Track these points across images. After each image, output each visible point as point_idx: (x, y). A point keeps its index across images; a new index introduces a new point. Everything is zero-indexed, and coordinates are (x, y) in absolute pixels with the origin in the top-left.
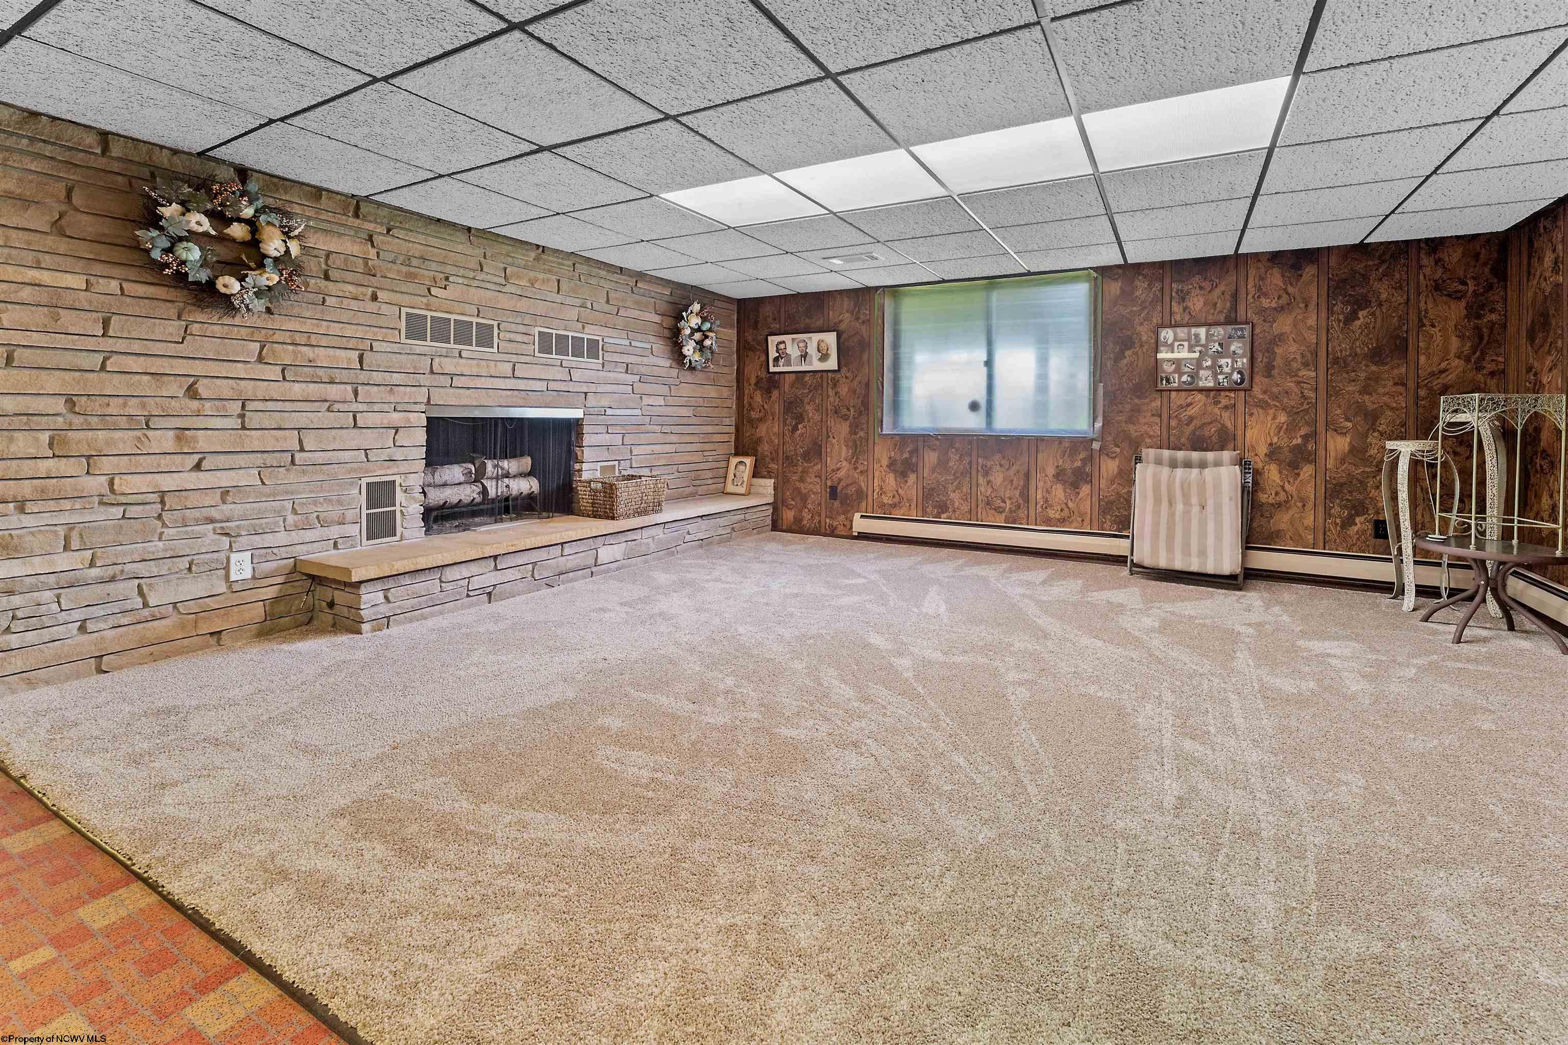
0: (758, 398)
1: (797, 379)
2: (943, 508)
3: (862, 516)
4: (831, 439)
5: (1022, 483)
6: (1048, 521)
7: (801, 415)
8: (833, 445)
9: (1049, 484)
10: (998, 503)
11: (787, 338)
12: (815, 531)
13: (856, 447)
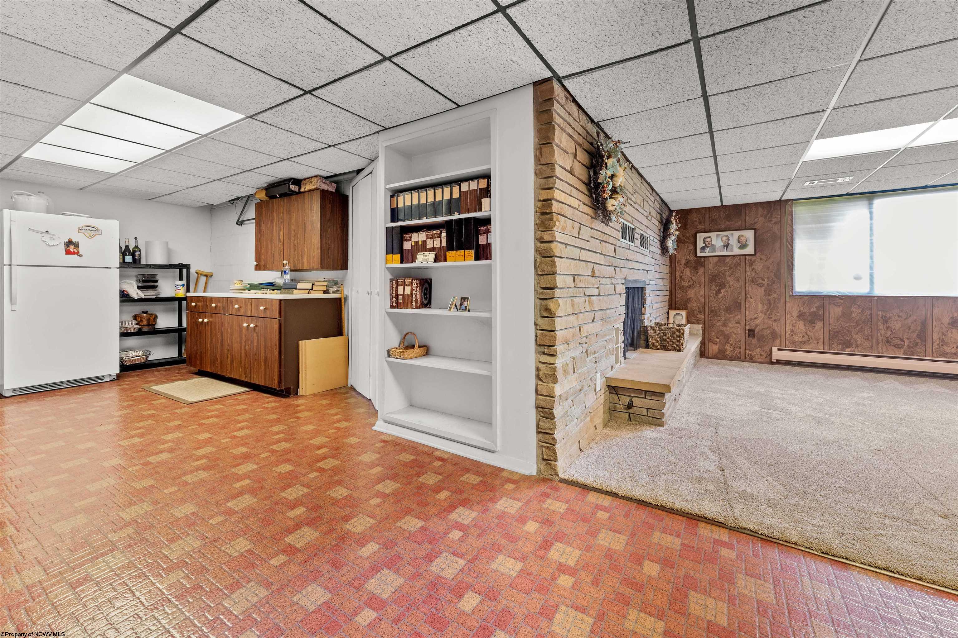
0: (687, 272)
1: (719, 261)
2: (847, 344)
3: (779, 349)
4: (749, 299)
5: (919, 328)
6: (944, 354)
7: (724, 283)
8: (751, 303)
9: (945, 330)
10: (897, 341)
12: (737, 358)
13: (770, 304)
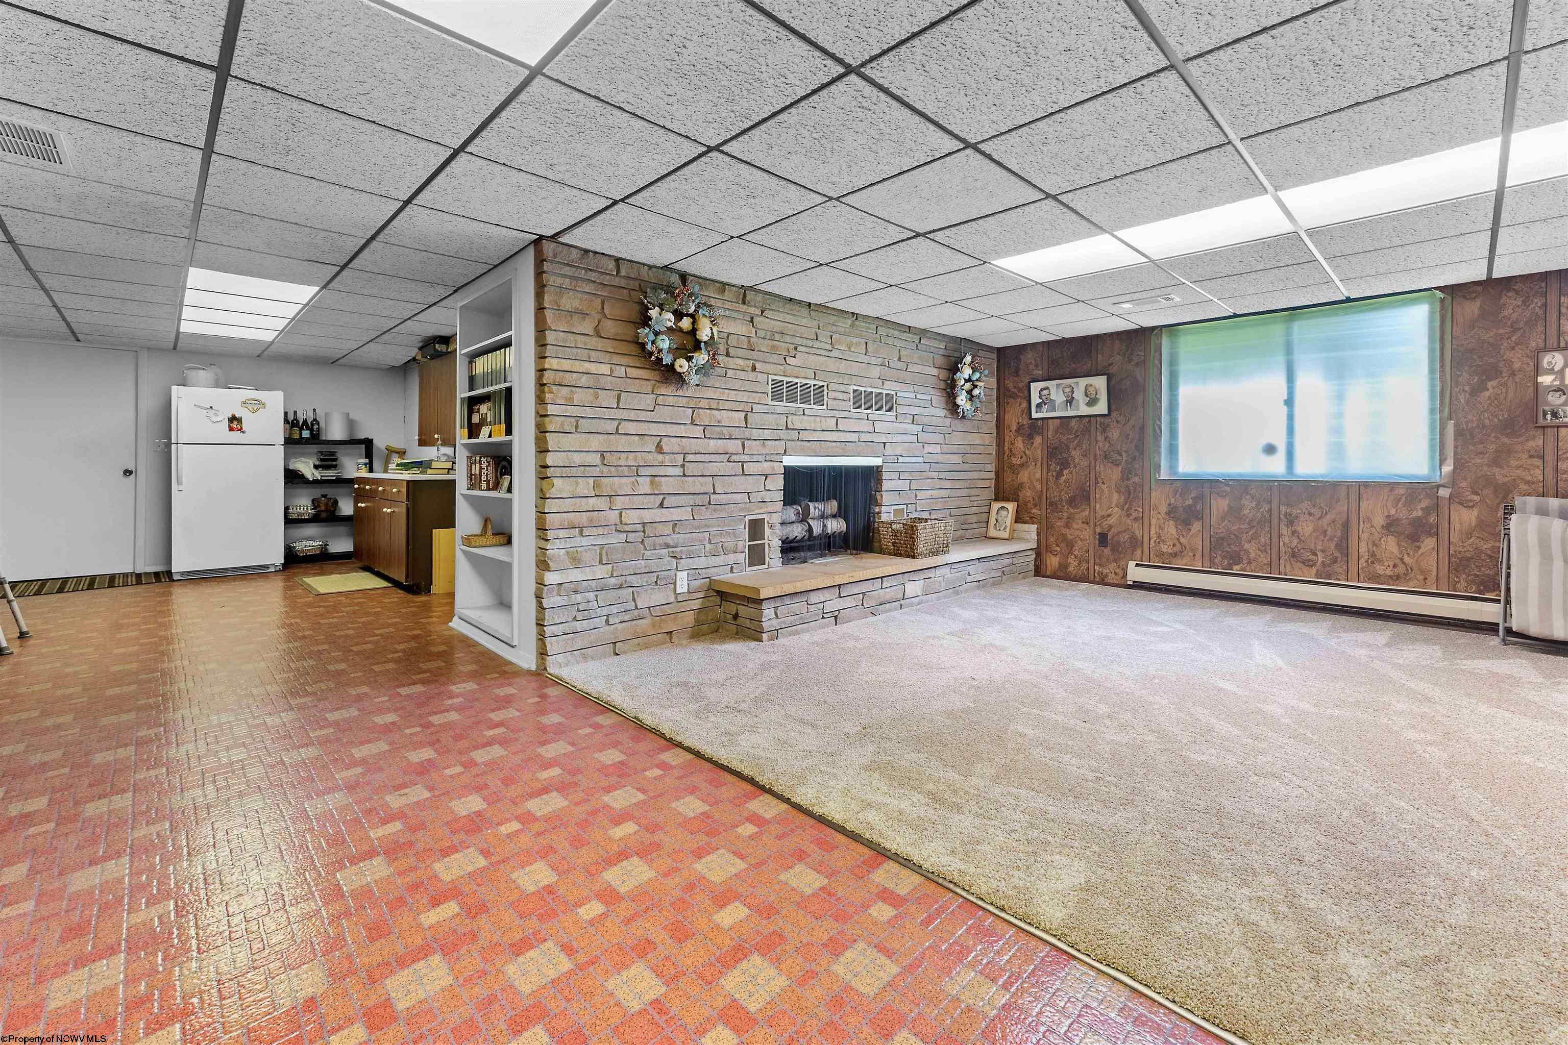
0: (1020, 444)
1: (1061, 424)
2: (1235, 559)
3: (1137, 565)
4: (1100, 485)
5: (1339, 534)
6: (1375, 578)
7: (1067, 460)
8: (1102, 491)
9: (1376, 536)
10: (1307, 555)
11: (1051, 384)
12: (1083, 579)
13: (1130, 493)
